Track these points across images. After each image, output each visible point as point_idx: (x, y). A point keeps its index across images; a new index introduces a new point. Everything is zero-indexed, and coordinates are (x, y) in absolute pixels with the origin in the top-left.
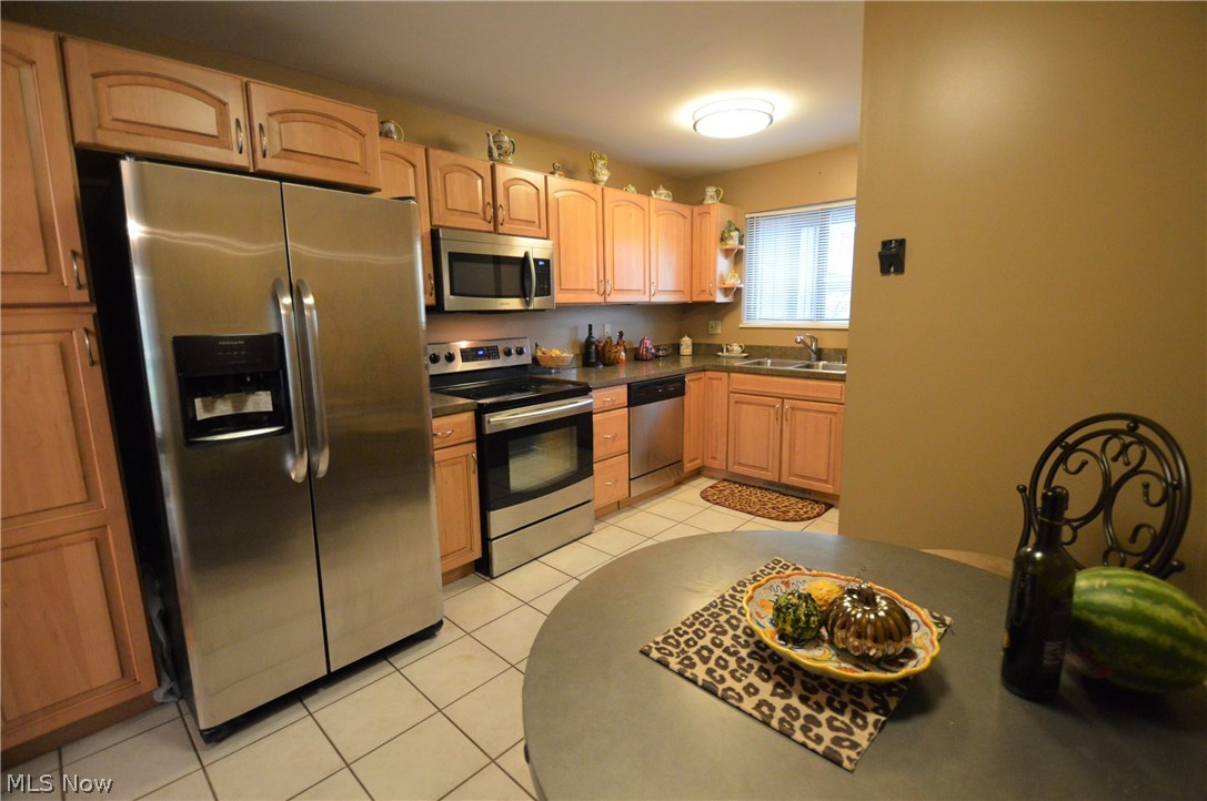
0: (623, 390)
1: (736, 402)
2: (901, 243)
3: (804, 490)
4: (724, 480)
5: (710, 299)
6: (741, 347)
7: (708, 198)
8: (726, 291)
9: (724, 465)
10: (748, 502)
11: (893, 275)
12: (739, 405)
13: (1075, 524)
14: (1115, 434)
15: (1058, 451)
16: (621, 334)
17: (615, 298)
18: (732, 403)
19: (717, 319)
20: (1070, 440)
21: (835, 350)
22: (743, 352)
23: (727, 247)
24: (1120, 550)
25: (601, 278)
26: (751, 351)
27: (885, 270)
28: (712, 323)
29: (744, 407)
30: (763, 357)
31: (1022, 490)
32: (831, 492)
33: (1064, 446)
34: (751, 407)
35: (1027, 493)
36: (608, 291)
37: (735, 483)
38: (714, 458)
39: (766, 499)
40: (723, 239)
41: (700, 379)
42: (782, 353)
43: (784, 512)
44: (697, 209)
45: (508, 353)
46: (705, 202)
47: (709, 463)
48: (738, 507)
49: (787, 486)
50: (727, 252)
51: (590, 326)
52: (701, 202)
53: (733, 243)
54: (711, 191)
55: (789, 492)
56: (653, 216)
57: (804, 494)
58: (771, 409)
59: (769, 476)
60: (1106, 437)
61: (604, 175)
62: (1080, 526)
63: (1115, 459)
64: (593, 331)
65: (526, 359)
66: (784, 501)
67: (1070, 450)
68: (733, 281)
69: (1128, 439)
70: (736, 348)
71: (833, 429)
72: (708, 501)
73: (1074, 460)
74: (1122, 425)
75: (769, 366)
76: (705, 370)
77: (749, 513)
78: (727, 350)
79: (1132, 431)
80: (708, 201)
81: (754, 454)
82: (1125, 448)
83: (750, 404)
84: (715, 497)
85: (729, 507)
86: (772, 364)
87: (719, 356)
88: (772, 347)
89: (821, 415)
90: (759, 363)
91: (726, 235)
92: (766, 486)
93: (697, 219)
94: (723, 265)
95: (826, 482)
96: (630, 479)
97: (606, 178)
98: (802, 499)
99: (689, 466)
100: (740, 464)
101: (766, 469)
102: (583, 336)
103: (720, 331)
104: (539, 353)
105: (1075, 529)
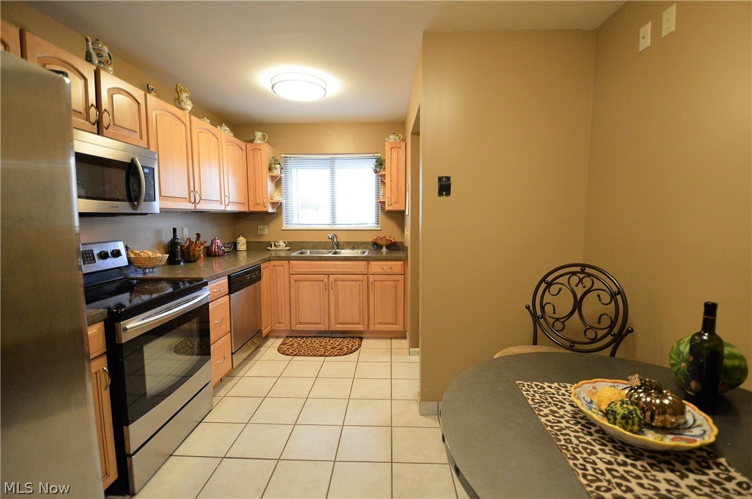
0: (225, 280)
1: (296, 281)
2: (448, 178)
3: (344, 332)
4: (287, 337)
5: (265, 210)
6: (285, 243)
7: (257, 139)
8: (273, 204)
9: (289, 325)
10: (315, 348)
11: (444, 197)
12: (298, 283)
13: (563, 320)
14: (574, 273)
15: (544, 285)
16: (198, 236)
17: (203, 206)
18: (292, 282)
19: (265, 224)
20: (549, 279)
21: (346, 242)
22: (286, 246)
23: (272, 174)
24: (592, 328)
25: (192, 189)
26: (292, 246)
27: (440, 194)
28: (260, 227)
29: (302, 283)
30: (305, 249)
31: (528, 308)
32: (363, 329)
33: (547, 282)
34: (306, 283)
35: (531, 309)
36: (197, 200)
37: (296, 337)
38: (279, 323)
39: (323, 344)
40: (270, 169)
41: (267, 267)
42: (315, 246)
43: (341, 349)
44: (249, 145)
45: (104, 256)
46: (255, 142)
47: (277, 327)
48: (311, 354)
49: (333, 332)
50: (273, 178)
51: (175, 230)
52: (252, 141)
53: (276, 172)
54: (259, 135)
55: (334, 335)
56: (224, 146)
57: (344, 334)
58: (321, 283)
59: (321, 327)
60: (569, 275)
61: (189, 106)
62: (565, 321)
63: (577, 286)
64: (178, 234)
65: (122, 261)
66: (337, 342)
67: (549, 285)
68: (277, 198)
69: (581, 276)
70: (282, 244)
71: (361, 290)
72: (287, 355)
73: (554, 289)
74: (578, 269)
75: (308, 254)
76: (269, 260)
77: (320, 356)
78: (275, 246)
79: (583, 272)
80: (258, 141)
81: (310, 315)
82: (581, 280)
83: (306, 280)
84: (291, 351)
85: (304, 355)
86: (310, 253)
87: (269, 250)
88: (307, 242)
89: (353, 283)
90: (302, 253)
91: (273, 166)
92: (318, 335)
93: (250, 153)
94: (270, 186)
95: (359, 324)
96: (232, 354)
97: (190, 108)
98: (344, 338)
99: (265, 332)
100: (301, 323)
101: (320, 323)
102: (168, 237)
103: (267, 233)
104: (132, 255)
105: (563, 323)
